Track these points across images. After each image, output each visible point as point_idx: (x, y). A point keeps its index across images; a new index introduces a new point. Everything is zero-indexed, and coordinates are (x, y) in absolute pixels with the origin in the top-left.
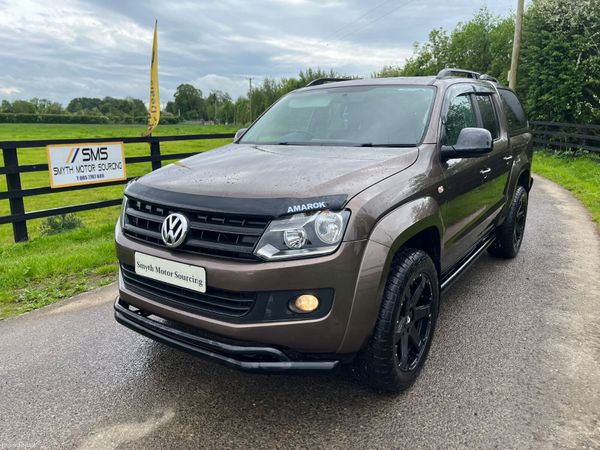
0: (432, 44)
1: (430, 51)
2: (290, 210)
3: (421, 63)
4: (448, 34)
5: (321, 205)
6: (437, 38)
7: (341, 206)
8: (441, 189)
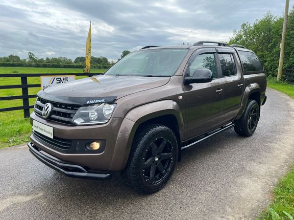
0: (242, 30)
1: (242, 34)
2: (88, 102)
3: (237, 40)
4: (252, 25)
5: (103, 101)
6: (245, 27)
7: (112, 102)
8: (181, 97)
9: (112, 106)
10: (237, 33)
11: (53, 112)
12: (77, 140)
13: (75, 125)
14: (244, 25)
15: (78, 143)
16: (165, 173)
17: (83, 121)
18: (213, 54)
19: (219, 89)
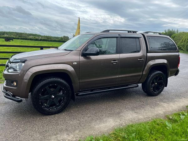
2: (14, 61)
9: (23, 64)
15: (9, 81)
18: (116, 38)
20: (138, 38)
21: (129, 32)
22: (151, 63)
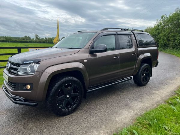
0: (162, 19)
1: (162, 22)
2: (25, 63)
3: (159, 26)
5: (33, 62)
7: (38, 62)
8: (86, 61)
9: (38, 65)
10: (159, 21)
11: (11, 68)
12: (19, 83)
13: (18, 75)
14: (163, 17)
15: (19, 85)
16: (74, 105)
17: (23, 73)
18: (114, 36)
19: (116, 56)
20: (130, 35)
21: (121, 29)
22: (142, 57)
